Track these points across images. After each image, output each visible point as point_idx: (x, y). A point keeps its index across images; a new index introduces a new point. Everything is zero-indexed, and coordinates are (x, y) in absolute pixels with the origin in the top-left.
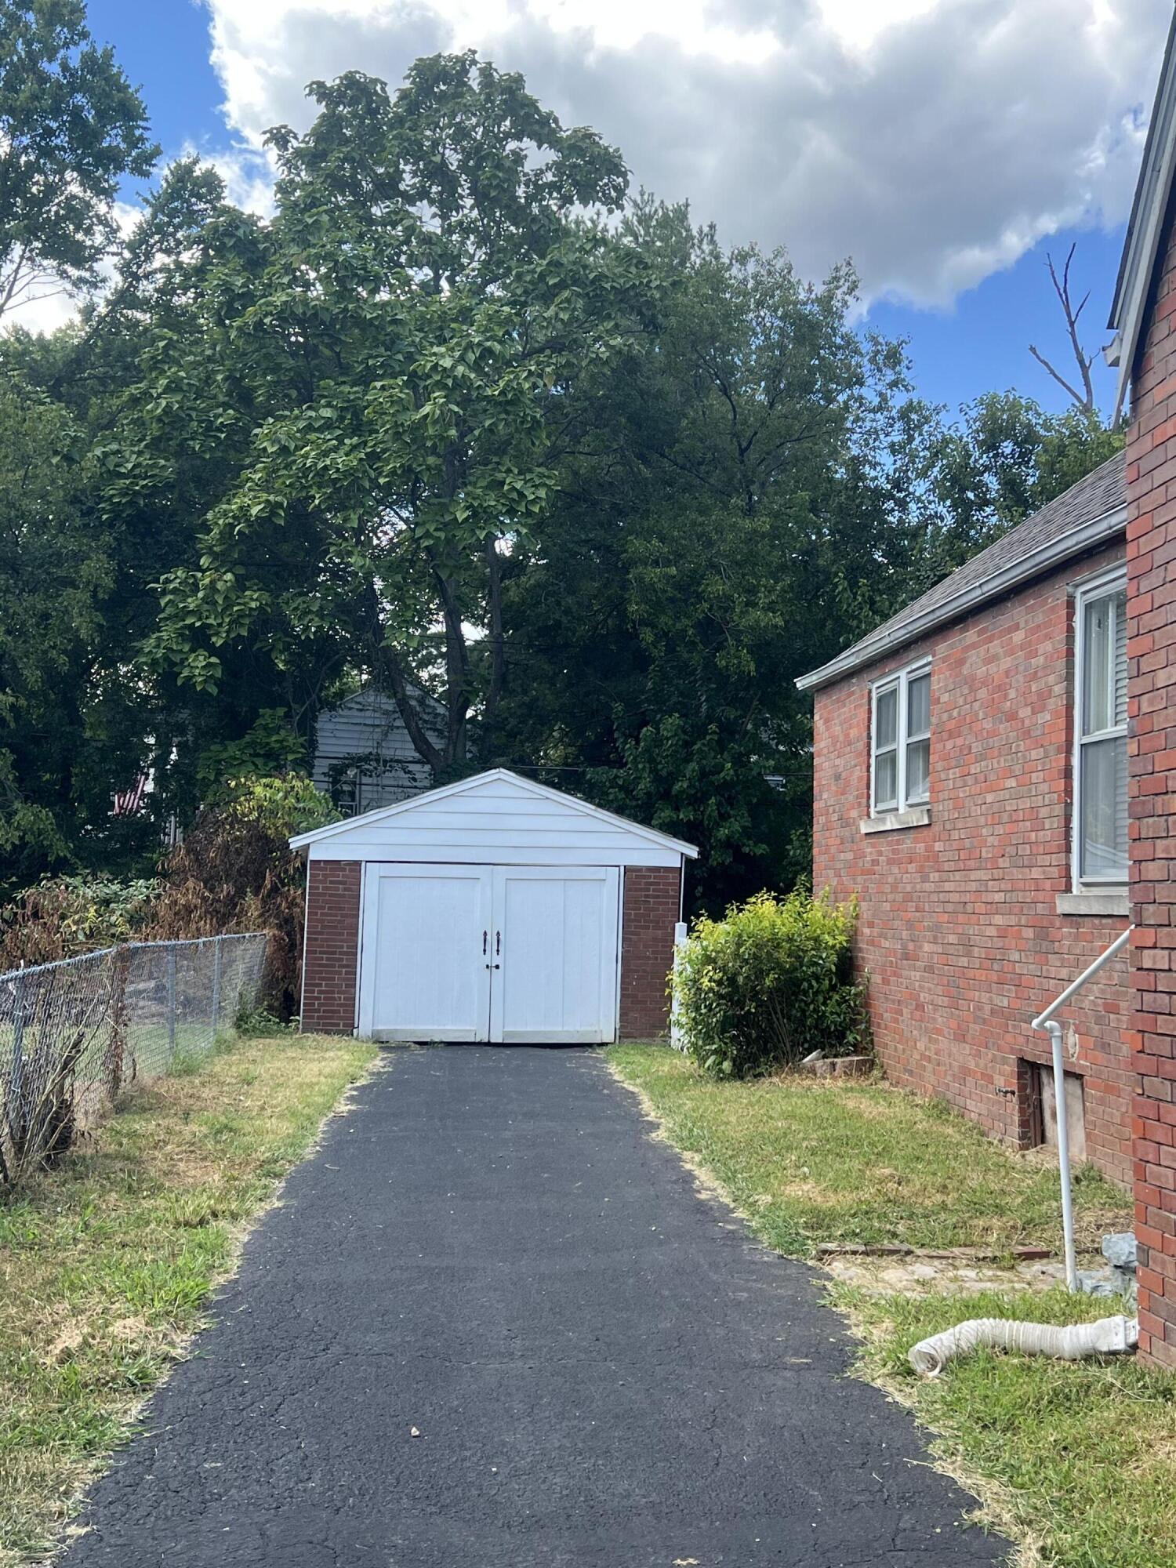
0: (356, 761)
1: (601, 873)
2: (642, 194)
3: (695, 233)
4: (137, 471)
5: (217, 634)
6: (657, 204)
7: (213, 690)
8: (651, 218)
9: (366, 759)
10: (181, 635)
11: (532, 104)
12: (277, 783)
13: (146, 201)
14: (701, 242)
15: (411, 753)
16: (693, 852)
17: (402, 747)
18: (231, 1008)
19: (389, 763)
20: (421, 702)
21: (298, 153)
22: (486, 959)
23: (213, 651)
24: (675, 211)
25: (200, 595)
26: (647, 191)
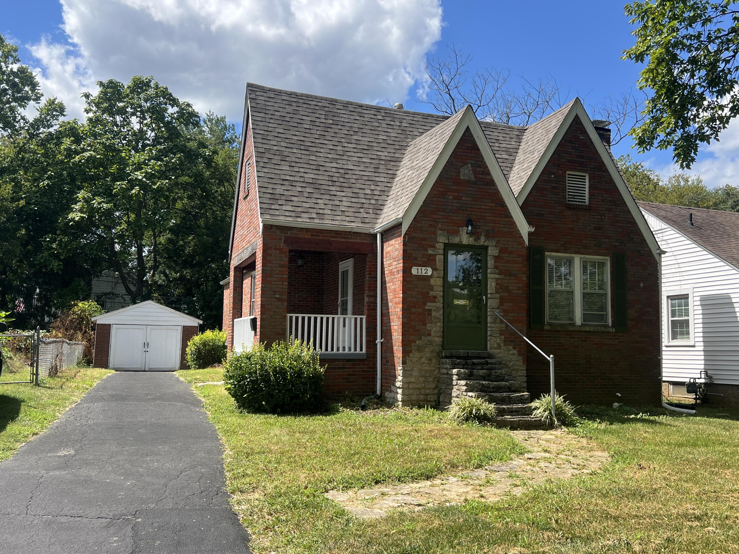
0: (106, 294)
1: (177, 327)
2: (210, 112)
3: (227, 126)
4: (36, 203)
5: (62, 255)
6: (215, 116)
7: (60, 273)
8: (213, 120)
9: (109, 294)
10: (50, 255)
11: (171, 95)
12: (86, 303)
13: (38, 110)
14: (229, 129)
15: (124, 292)
16: (201, 322)
17: (121, 290)
18: (76, 361)
19: (117, 295)
20: (129, 275)
21: (92, 101)
22: (145, 350)
23: (60, 260)
24: (221, 118)
25: (57, 242)
26: (212, 111)
